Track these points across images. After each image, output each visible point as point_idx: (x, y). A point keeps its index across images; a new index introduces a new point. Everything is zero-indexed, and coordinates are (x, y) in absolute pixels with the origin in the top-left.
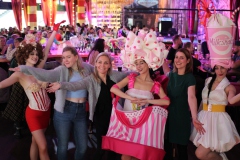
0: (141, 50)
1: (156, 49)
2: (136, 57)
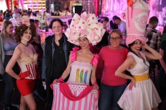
1: (97, 29)
2: (80, 35)
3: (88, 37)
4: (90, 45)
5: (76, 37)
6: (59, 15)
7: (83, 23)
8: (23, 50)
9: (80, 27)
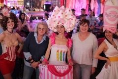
0: (63, 19)
1: (72, 19)
2: (58, 23)
3: (65, 25)
4: (65, 31)
5: (55, 25)
6: (34, 11)
7: (62, 14)
8: (7, 35)
9: (59, 17)
